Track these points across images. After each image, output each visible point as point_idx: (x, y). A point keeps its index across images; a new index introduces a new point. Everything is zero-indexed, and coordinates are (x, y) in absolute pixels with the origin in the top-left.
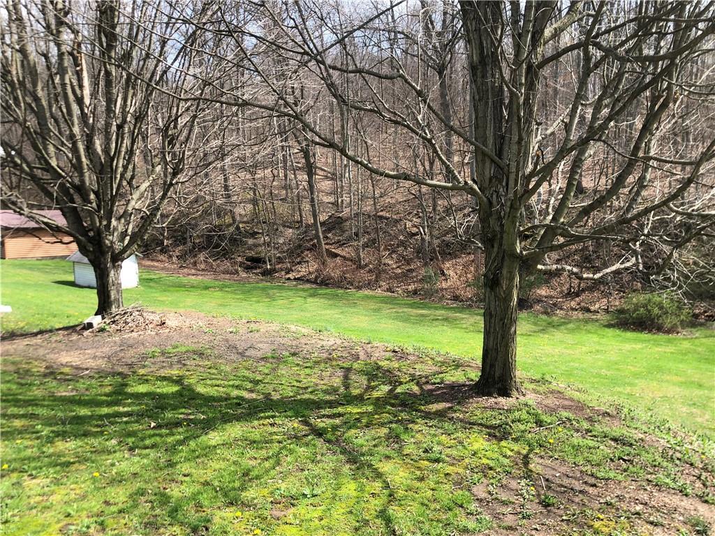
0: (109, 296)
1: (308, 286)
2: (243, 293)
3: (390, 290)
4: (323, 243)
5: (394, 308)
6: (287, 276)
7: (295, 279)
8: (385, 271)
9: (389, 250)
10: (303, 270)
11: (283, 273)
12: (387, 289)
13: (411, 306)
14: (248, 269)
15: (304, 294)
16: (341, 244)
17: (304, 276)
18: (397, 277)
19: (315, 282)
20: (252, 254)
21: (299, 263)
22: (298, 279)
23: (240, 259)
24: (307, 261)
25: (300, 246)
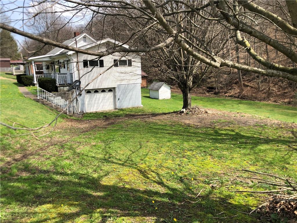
0: (188, 102)
1: (236, 99)
2: (211, 101)
3: (275, 101)
4: (242, 80)
5: (280, 110)
6: (225, 95)
7: (229, 96)
8: (271, 93)
9: (274, 83)
10: (232, 92)
11: (223, 93)
12: (274, 101)
13: (288, 109)
14: (208, 92)
15: (237, 103)
16: (249, 81)
17: (233, 95)
18: (277, 96)
19: (238, 97)
20: (209, 86)
21: (230, 89)
22: (230, 96)
23: (204, 88)
24: (235, 89)
25: (230, 82)
